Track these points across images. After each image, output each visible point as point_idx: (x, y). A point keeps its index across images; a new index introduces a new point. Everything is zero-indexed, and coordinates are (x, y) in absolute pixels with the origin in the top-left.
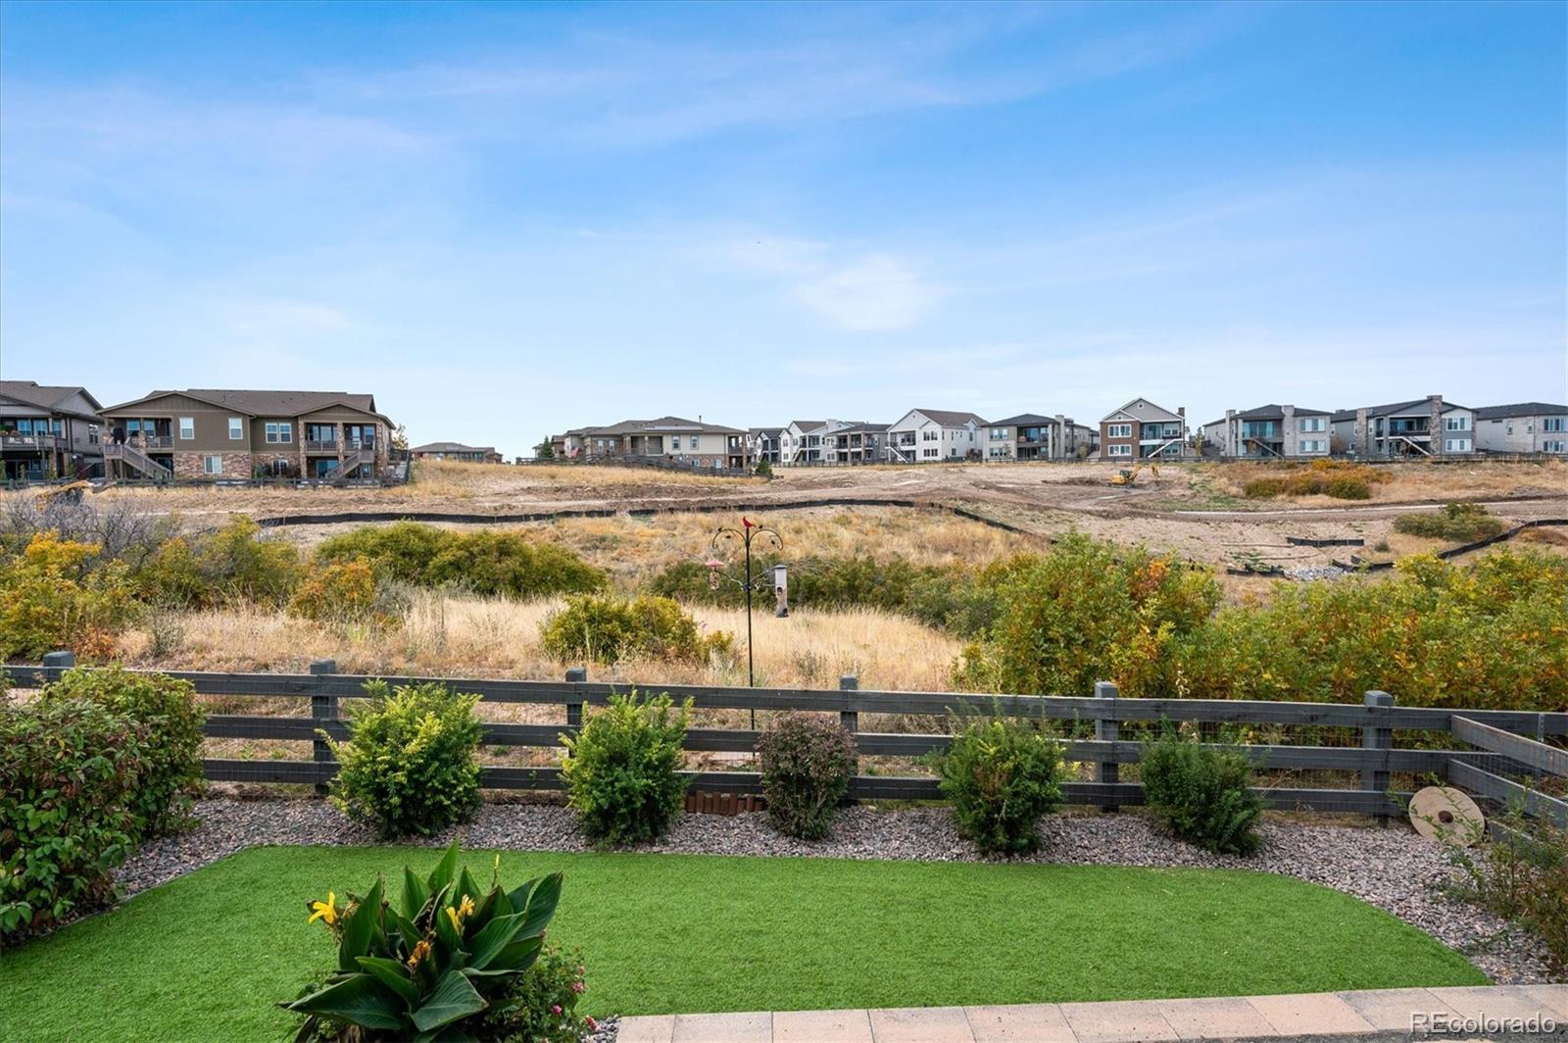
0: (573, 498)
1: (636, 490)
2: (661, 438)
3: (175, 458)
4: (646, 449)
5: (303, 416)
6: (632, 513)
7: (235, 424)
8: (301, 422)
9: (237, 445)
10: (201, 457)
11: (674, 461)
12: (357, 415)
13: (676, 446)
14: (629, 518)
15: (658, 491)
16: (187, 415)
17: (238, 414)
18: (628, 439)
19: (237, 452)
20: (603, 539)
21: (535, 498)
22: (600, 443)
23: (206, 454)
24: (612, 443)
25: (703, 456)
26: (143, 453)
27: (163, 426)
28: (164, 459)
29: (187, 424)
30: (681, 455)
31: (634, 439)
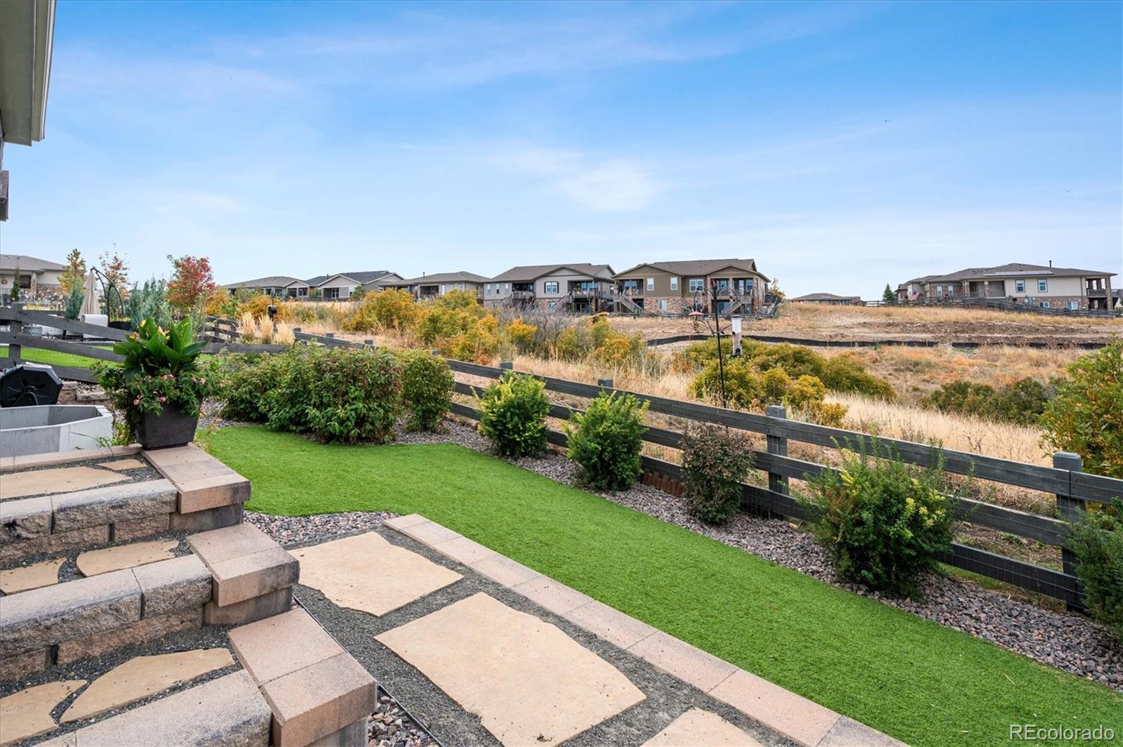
0: (902, 331)
1: (969, 327)
2: (1003, 282)
3: (645, 301)
4: (986, 292)
5: (710, 274)
6: (954, 345)
7: (674, 280)
8: (709, 279)
9: (674, 294)
10: (657, 301)
11: (1018, 302)
12: (742, 272)
13: (1020, 289)
14: (950, 349)
15: (992, 328)
16: (651, 277)
17: (675, 275)
18: (966, 284)
19: (674, 298)
20: (916, 364)
21: (868, 331)
22: (939, 289)
23: (658, 298)
24: (951, 288)
25: (1053, 299)
26: (630, 298)
27: (640, 283)
28: (640, 302)
29: (650, 282)
30: (1027, 297)
31: (973, 285)
